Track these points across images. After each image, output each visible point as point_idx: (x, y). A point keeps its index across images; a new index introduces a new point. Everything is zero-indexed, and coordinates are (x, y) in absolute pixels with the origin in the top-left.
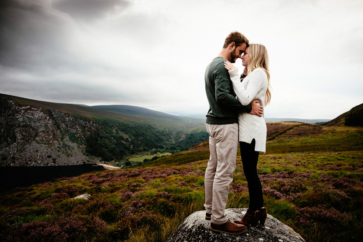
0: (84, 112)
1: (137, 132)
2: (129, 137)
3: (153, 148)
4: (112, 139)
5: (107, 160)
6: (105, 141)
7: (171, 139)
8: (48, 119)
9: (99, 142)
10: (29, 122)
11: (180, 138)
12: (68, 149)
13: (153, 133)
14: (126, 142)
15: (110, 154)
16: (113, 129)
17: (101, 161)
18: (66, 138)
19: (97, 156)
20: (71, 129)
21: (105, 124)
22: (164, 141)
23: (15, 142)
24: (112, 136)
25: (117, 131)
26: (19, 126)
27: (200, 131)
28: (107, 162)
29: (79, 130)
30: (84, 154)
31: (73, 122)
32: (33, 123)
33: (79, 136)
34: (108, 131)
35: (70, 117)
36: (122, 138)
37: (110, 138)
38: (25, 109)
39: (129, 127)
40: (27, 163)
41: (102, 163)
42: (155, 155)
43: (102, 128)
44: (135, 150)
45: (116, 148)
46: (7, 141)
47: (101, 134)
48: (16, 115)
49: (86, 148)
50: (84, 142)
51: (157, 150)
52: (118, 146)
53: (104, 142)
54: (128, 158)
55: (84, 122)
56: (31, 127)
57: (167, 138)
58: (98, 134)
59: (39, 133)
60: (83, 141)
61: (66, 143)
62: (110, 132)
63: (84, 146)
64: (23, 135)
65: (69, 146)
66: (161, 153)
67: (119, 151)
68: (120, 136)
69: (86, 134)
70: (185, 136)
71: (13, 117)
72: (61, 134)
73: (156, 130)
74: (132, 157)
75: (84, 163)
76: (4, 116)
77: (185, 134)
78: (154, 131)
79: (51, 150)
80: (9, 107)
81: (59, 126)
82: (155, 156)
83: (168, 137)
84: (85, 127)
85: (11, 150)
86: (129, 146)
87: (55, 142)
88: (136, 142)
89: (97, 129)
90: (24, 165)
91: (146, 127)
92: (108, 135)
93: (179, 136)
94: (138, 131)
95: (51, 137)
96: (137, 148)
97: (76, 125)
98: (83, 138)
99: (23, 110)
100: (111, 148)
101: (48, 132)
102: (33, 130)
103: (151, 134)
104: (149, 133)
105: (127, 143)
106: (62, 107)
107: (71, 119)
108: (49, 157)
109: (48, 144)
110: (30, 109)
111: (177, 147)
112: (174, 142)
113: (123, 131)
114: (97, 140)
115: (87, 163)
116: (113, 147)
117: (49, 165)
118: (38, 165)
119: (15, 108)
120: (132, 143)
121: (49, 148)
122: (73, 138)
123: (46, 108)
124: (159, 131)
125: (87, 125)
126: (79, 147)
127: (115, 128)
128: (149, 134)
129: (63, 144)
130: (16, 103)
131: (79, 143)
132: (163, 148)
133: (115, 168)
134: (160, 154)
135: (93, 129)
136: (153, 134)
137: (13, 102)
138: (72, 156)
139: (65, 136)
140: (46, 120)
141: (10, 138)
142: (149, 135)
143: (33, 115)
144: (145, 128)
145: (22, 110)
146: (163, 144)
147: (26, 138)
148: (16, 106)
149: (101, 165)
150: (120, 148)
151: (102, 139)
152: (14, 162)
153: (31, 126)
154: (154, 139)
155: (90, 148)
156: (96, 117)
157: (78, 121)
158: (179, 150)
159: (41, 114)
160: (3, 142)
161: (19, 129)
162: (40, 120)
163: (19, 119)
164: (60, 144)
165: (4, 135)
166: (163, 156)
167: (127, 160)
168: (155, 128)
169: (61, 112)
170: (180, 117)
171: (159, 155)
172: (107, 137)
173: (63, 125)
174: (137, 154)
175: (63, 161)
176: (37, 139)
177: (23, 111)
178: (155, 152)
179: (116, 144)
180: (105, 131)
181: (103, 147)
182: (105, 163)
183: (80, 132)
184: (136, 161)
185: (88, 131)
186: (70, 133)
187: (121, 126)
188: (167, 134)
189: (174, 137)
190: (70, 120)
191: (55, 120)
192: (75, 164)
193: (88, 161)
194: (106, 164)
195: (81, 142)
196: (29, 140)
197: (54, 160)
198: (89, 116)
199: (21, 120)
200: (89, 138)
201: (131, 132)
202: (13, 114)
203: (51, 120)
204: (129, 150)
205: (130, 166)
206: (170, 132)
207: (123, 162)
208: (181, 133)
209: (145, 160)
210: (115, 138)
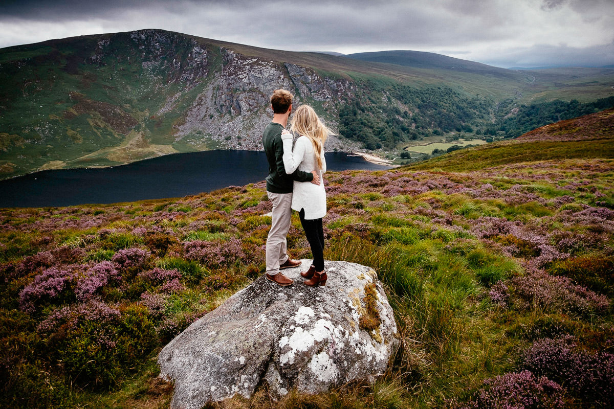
0: (336, 65)
1: (424, 101)
2: (410, 110)
3: (451, 131)
4: (379, 112)
5: (369, 147)
6: (368, 115)
7: (489, 114)
8: (282, 79)
9: (359, 117)
10: (257, 84)
11: (507, 114)
13: (454, 102)
14: (403, 117)
15: (376, 138)
16: (382, 95)
17: (360, 148)
19: (355, 141)
20: (316, 95)
21: (370, 86)
22: (475, 118)
23: (240, 115)
24: (380, 108)
25: (389, 99)
26: (244, 91)
27: (551, 100)
28: (370, 151)
29: (327, 97)
30: (336, 136)
31: (319, 83)
32: (262, 86)
33: (328, 106)
34: (374, 99)
35: (315, 75)
36: (397, 112)
37: (376, 110)
38: (251, 64)
39: (410, 91)
40: (257, 146)
41: (362, 153)
42: (453, 144)
43: (364, 92)
44: (419, 133)
45: (386, 128)
46: (230, 113)
47: (363, 103)
48: (239, 73)
49: (338, 127)
50: (335, 117)
51: (459, 135)
52: (390, 124)
53: (367, 117)
54: (405, 146)
55: (336, 82)
56: (260, 92)
57: (480, 112)
58: (358, 104)
60: (334, 114)
62: (377, 101)
63: (335, 123)
64: (249, 105)
66: (466, 140)
67: (391, 133)
68: (394, 108)
69: (339, 103)
70: (518, 110)
71: (236, 76)
73: (461, 97)
74: (412, 144)
75: (335, 150)
76: (224, 75)
77: (518, 106)
78: (456, 99)
80: (228, 62)
81: (298, 90)
82: (453, 145)
83: (484, 111)
84: (337, 91)
85: (236, 125)
86: (408, 126)
88: (421, 118)
89: (356, 94)
90: (253, 149)
91: (442, 92)
92: (373, 105)
93: (504, 109)
94: (426, 98)
96: (423, 129)
97: (323, 89)
98: (334, 110)
99: (248, 65)
100: (377, 128)
102: (263, 96)
104: (445, 103)
105: (406, 120)
106: (302, 59)
111: (499, 130)
112: (493, 122)
113: (400, 98)
114: (355, 114)
115: (339, 150)
116: (380, 126)
119: (237, 63)
120: (415, 120)
123: (280, 61)
124: (467, 100)
125: (340, 89)
127: (385, 93)
128: (447, 105)
130: (239, 54)
131: (327, 118)
132: (470, 131)
133: (384, 161)
134: (464, 142)
135: (349, 94)
136: (453, 104)
137: (234, 53)
140: (279, 81)
141: (234, 109)
142: (447, 107)
143: (261, 73)
144: (440, 94)
145: (246, 65)
146: (472, 124)
147: (253, 109)
148: (239, 59)
149: (361, 154)
150: (393, 128)
151: (364, 112)
152: (240, 144)
153: (259, 90)
154: (455, 113)
155: (345, 127)
156: (354, 74)
157: (327, 81)
158: (502, 135)
159: (273, 71)
160: (225, 114)
161: (243, 95)
162: (272, 80)
163: (243, 80)
165: (226, 104)
166: (470, 146)
167: (404, 149)
168: (458, 94)
169: (301, 68)
170: (512, 71)
171: (463, 143)
172: (371, 109)
173: (304, 89)
174: (422, 139)
177: (248, 67)
178: (456, 139)
179: (387, 122)
180: (369, 99)
181: (365, 125)
182: (367, 152)
183: (329, 99)
184: (419, 152)
185: (342, 98)
186: (315, 101)
187: (395, 89)
188: (480, 104)
189: (494, 111)
190: (315, 79)
191: (291, 79)
193: (341, 148)
194: (368, 154)
195: (331, 116)
196: (257, 112)
198: (343, 72)
199: (246, 81)
200: (342, 111)
201: (413, 99)
202: (236, 72)
203: (286, 81)
204: (408, 132)
205: (409, 160)
206: (489, 102)
207: (397, 152)
208: (510, 103)
209: (436, 151)
210: (385, 110)
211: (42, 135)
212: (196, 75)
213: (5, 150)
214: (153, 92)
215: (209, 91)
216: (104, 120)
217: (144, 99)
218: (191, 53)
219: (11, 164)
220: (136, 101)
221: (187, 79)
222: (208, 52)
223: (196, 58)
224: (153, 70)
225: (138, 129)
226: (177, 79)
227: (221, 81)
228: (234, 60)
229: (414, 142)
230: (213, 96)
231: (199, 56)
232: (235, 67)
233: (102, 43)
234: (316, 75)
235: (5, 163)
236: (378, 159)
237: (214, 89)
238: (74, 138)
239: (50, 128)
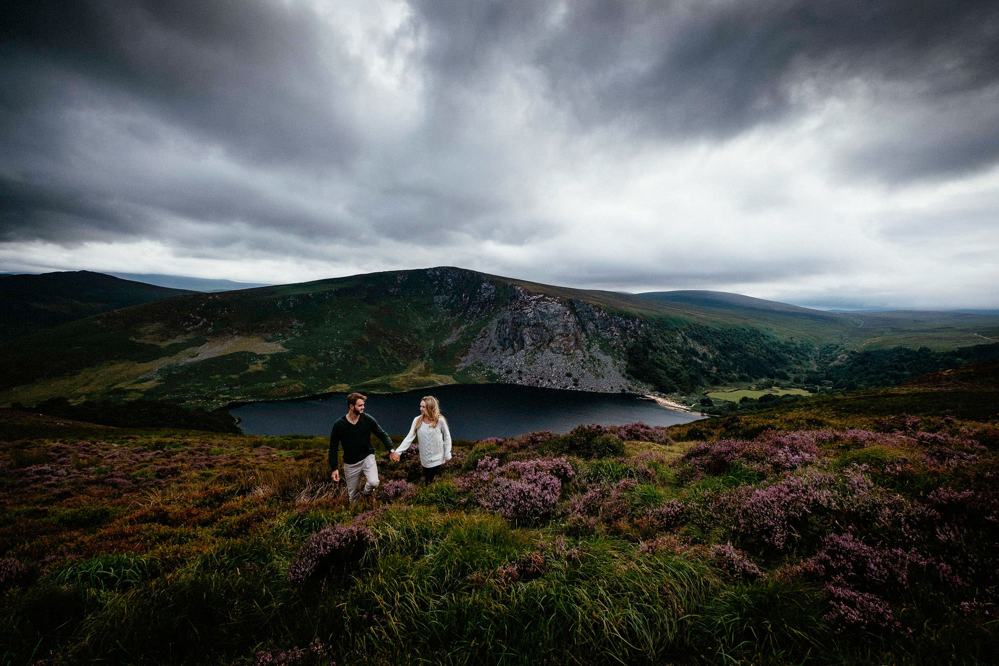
0: (625, 303)
1: (726, 343)
2: (710, 351)
3: (762, 377)
4: (674, 353)
5: (664, 390)
6: (660, 355)
7: (808, 360)
8: (568, 314)
9: (650, 357)
10: (542, 319)
11: (832, 360)
12: (597, 366)
13: (763, 345)
14: (701, 359)
15: (670, 380)
16: (676, 335)
17: (652, 391)
18: (595, 347)
19: (647, 382)
20: (603, 331)
21: (662, 324)
22: (790, 364)
23: (523, 349)
24: (674, 348)
25: (684, 338)
26: (529, 325)
27: (891, 347)
28: (664, 394)
29: (615, 334)
30: (623, 376)
31: (607, 320)
32: (547, 321)
33: (617, 344)
34: (668, 338)
35: (602, 312)
36: (696, 353)
37: (670, 350)
38: (537, 299)
39: (709, 332)
40: (538, 382)
41: (654, 395)
42: (766, 392)
43: (656, 331)
44: (722, 377)
45: (682, 370)
46: (513, 346)
47: (655, 342)
48: (524, 308)
49: (627, 366)
50: (623, 355)
51: (773, 382)
52: (687, 366)
53: (660, 358)
54: (706, 392)
55: (624, 319)
56: (544, 327)
57: (797, 357)
58: (649, 344)
59: (554, 336)
60: (623, 352)
61: (595, 354)
62: (671, 340)
63: (623, 362)
64: (533, 339)
65: (598, 360)
66: (782, 388)
67: (687, 375)
68: (690, 348)
69: (628, 340)
70: (846, 357)
71: (521, 311)
72: (586, 340)
73: (772, 340)
74: (714, 389)
75: (623, 390)
76: (510, 310)
77: (846, 352)
78: (765, 342)
79: (572, 364)
80: (515, 297)
81: (585, 326)
82: (766, 394)
83: (802, 356)
84: (627, 329)
85: (517, 359)
86: (708, 369)
87: (578, 351)
88: (723, 361)
89: (647, 332)
90: (533, 384)
91: (747, 333)
92: (666, 344)
93: (828, 355)
94: (729, 340)
95: (572, 343)
96: (726, 373)
97: (611, 326)
98: (622, 348)
99: (534, 300)
100: (671, 369)
101: (567, 335)
102: (547, 331)
103: (757, 346)
104: (752, 345)
105: (705, 362)
106: (590, 296)
107: (604, 315)
108: (569, 375)
109: (567, 355)
110: (543, 299)
111: (824, 379)
112: (815, 368)
113: (696, 338)
114: (646, 353)
115: (628, 391)
116: (675, 367)
117: (568, 388)
118: (553, 387)
119: (524, 298)
120: (715, 362)
121: (569, 362)
122: (606, 347)
123: (566, 297)
124: (779, 343)
125: (629, 326)
126: (615, 363)
127: (680, 332)
129: (590, 356)
130: (525, 290)
131: (615, 356)
132: (786, 378)
133: (680, 406)
134: (780, 391)
135: (639, 332)
136: (762, 347)
137: (521, 289)
138: (603, 377)
139: (593, 344)
140: (565, 316)
141: (517, 342)
142: (754, 349)
143: (547, 308)
144: (745, 335)
145: (532, 300)
146: (788, 371)
147: (537, 344)
148: (526, 295)
149: (653, 398)
150: (690, 371)
151: (656, 351)
152: (520, 378)
153: (544, 324)
154: (765, 357)
155: (634, 366)
156: (644, 312)
157: (615, 319)
158: (829, 385)
159: (559, 306)
160: (508, 348)
161: (528, 329)
162: (557, 315)
163: (528, 314)
164: (585, 356)
165: (510, 337)
166: (788, 395)
167: (705, 394)
168: (768, 336)
169: (589, 304)
170: (832, 314)
171: (778, 392)
172: (664, 349)
173: (591, 326)
174: (725, 385)
175: (589, 384)
176: (552, 345)
177: (534, 302)
178: (769, 386)
179: (683, 363)
180: (662, 338)
181: (657, 364)
182: (660, 396)
183: (617, 337)
184: (724, 399)
185: (632, 337)
186: (602, 338)
187: (692, 329)
188: (796, 348)
189: (815, 357)
190: (602, 316)
191: (578, 315)
192: (609, 392)
193: (630, 389)
194: (662, 397)
195: (619, 354)
196: (541, 346)
197: (576, 381)
198: (634, 310)
199: (530, 315)
200: (632, 349)
201: (713, 341)
202: (521, 307)
203: (572, 317)
204: (709, 376)
205: (712, 407)
206: (807, 346)
207: (695, 398)
208: (835, 349)
209: (745, 399)
210: (680, 351)
211: (334, 359)
212: (482, 309)
213: (300, 370)
214: (440, 323)
215: (494, 325)
216: (392, 348)
217: (431, 329)
218: (480, 288)
219: (301, 384)
220: (423, 331)
221: (473, 313)
222: (496, 288)
223: (484, 293)
224: (443, 303)
225: (422, 358)
226: (464, 312)
227: (507, 315)
228: (521, 295)
229: (716, 388)
230: (497, 329)
231: (487, 291)
232: (521, 302)
233: (401, 278)
234: (604, 312)
235: (296, 383)
236: (672, 404)
237: (499, 322)
238: (362, 363)
239: (343, 353)
